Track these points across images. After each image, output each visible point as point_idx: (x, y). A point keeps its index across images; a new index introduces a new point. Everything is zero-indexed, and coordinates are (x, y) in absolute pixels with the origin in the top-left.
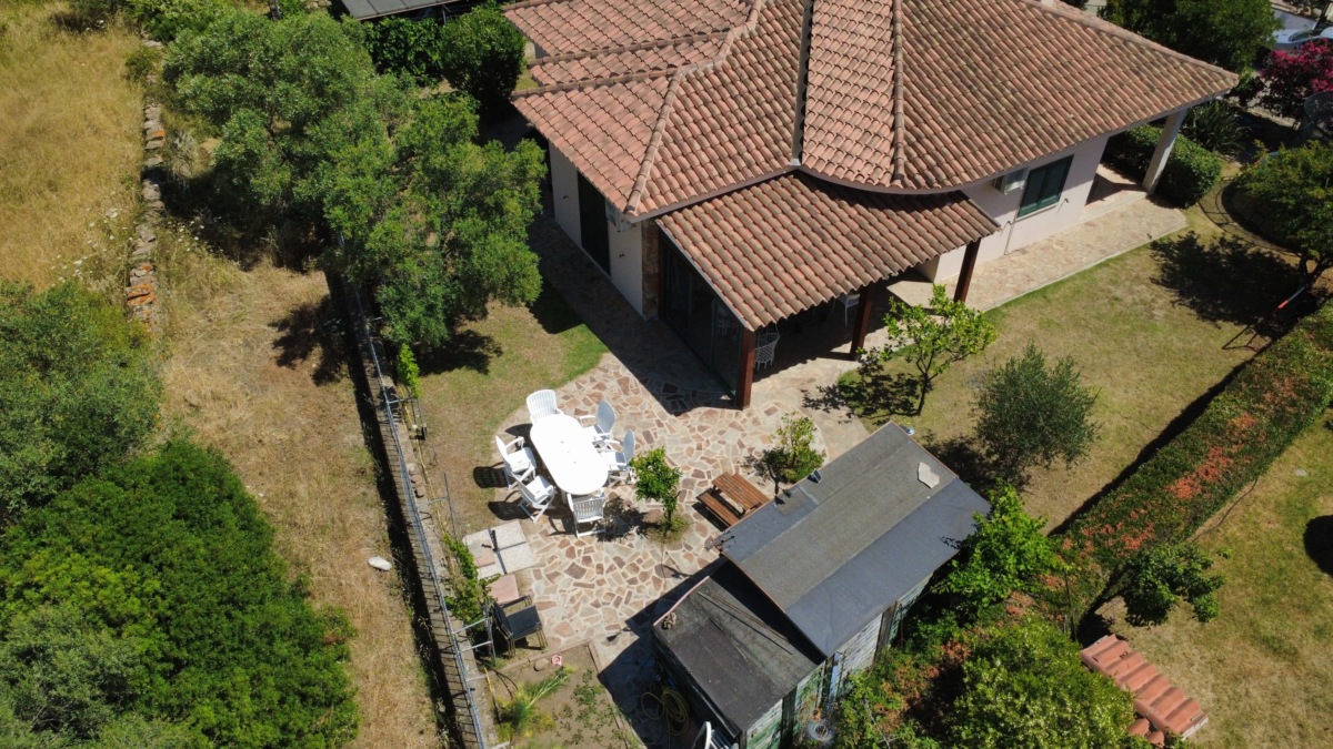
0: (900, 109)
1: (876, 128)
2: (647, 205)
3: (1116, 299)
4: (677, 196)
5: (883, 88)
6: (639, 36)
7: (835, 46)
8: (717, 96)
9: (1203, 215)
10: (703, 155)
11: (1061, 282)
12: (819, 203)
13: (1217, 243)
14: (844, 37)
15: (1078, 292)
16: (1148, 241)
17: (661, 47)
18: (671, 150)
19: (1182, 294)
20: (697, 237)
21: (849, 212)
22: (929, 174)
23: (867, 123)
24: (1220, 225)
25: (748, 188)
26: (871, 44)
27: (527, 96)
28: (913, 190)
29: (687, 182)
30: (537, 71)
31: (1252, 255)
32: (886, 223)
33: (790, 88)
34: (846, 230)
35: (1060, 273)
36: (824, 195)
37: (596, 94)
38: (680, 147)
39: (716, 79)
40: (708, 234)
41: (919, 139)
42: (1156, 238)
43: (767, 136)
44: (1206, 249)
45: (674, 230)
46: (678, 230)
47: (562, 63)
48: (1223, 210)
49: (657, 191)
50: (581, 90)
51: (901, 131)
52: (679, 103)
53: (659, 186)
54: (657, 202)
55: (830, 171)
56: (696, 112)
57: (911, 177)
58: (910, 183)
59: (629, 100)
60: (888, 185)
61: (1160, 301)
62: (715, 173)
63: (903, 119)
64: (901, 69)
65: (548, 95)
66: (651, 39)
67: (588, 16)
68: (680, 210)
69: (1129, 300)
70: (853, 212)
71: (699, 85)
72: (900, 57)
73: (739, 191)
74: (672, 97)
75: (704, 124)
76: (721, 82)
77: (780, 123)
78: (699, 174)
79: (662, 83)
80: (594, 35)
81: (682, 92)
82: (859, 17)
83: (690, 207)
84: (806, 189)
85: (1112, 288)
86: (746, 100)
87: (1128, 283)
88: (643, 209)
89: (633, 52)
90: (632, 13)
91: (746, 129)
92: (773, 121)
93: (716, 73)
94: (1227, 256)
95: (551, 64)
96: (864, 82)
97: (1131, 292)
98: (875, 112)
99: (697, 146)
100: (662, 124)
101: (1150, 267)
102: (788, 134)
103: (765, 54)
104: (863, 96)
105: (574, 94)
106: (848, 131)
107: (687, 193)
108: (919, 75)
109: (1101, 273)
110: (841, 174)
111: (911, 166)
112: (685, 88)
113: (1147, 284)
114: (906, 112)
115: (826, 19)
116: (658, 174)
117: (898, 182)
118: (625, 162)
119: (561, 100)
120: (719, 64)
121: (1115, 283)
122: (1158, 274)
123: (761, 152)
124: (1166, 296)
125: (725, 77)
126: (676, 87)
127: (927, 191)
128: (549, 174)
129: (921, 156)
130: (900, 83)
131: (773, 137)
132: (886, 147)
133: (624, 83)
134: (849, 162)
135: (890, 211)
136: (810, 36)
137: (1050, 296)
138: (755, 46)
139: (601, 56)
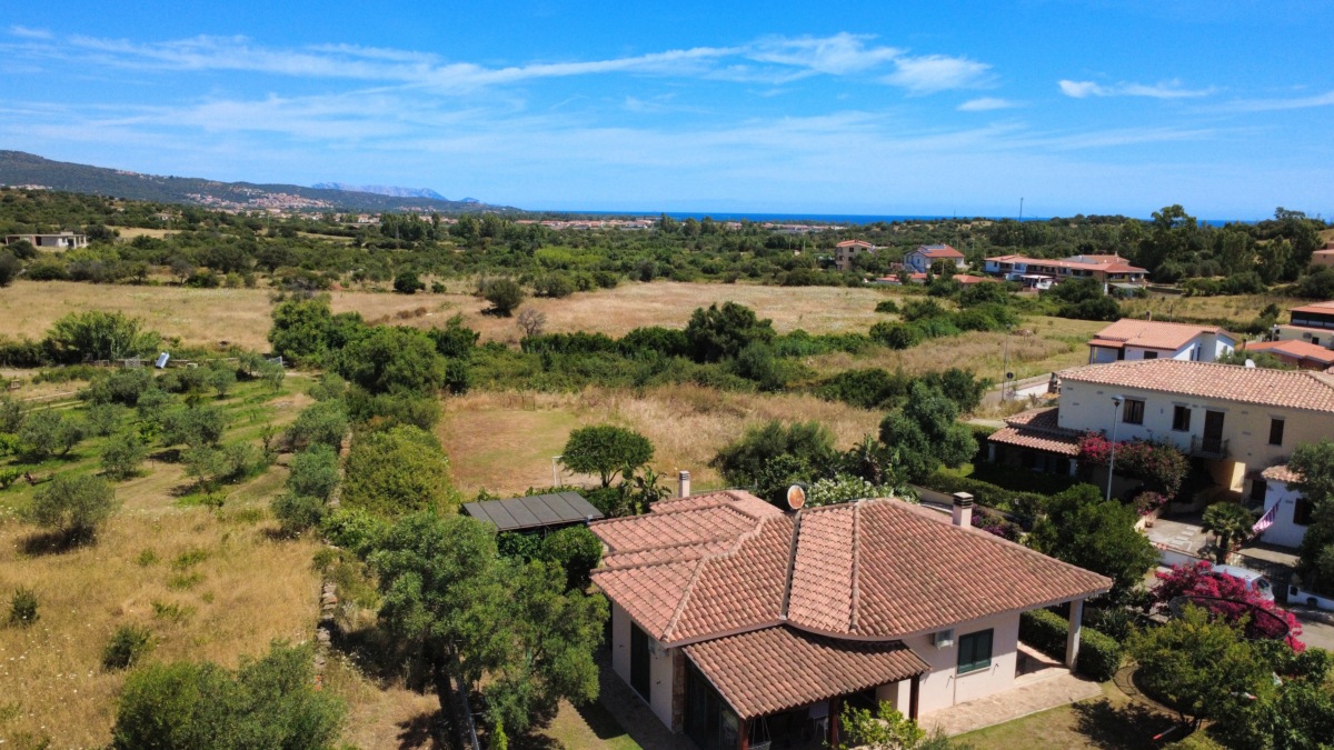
0: (856, 585)
1: (840, 596)
2: (676, 636)
3: (1040, 738)
4: (698, 632)
5: (846, 572)
6: (681, 539)
7: (814, 547)
8: (730, 572)
9: (1116, 687)
10: (718, 608)
11: (998, 726)
12: (799, 645)
13: (1125, 707)
14: (819, 541)
15: (1010, 732)
16: (1070, 702)
17: (695, 545)
18: (695, 603)
19: (1094, 738)
20: (710, 659)
21: (819, 652)
22: (877, 627)
23: (833, 594)
24: (1129, 695)
25: (750, 633)
26: (838, 546)
27: (601, 572)
28: (866, 638)
29: (705, 623)
30: (609, 560)
31: (1154, 716)
32: (847, 661)
33: (782, 572)
34: (817, 662)
35: (996, 720)
36: (803, 640)
37: (648, 571)
38: (702, 602)
39: (730, 563)
40: (718, 658)
41: (869, 605)
42: (1076, 700)
43: (764, 599)
44: (1117, 710)
45: (694, 655)
46: (698, 655)
47: (627, 555)
48: (1132, 685)
49: (684, 627)
50: (638, 568)
51: (857, 599)
52: (703, 576)
53: (686, 624)
54: (683, 634)
55: (807, 623)
56: (715, 582)
57: (863, 628)
58: (863, 632)
59: (670, 574)
60: (847, 632)
61: (1076, 742)
62: (725, 619)
63: (858, 591)
64: (857, 561)
65: (615, 572)
66: (687, 541)
67: (648, 528)
68: (700, 643)
69: (1051, 740)
70: (824, 651)
71: (718, 565)
72: (857, 553)
73: (743, 634)
74: (699, 572)
75: (720, 590)
76: (733, 564)
77: (773, 592)
78: (714, 620)
79: (693, 564)
80: (650, 539)
81: (706, 569)
82: (830, 529)
83: (707, 642)
84: (790, 636)
85: (1037, 731)
86: (750, 577)
87: (1051, 729)
88: (673, 638)
89: (676, 548)
90: (677, 526)
91: (749, 594)
92: (768, 591)
93: (730, 559)
94: (1134, 716)
95: (618, 556)
96: (831, 568)
97: (1052, 735)
98: (839, 587)
99: (714, 602)
100: (691, 587)
101: (1072, 720)
102: (778, 598)
103: (765, 550)
104: (830, 576)
105: (633, 571)
106: (820, 598)
107: (705, 630)
108: (871, 566)
109: (1030, 721)
110: (815, 625)
111: (863, 621)
112: (708, 567)
113: (1066, 731)
114: (861, 587)
115: (809, 531)
116: (685, 617)
117: (854, 631)
118: (662, 611)
119: (623, 576)
120: (732, 554)
121: (1040, 728)
122: (1076, 725)
123: (758, 609)
124: (1082, 739)
125: (737, 562)
126: (702, 566)
127: (874, 638)
128: (611, 619)
129: (870, 615)
130: (856, 569)
131: (768, 600)
132: (845, 608)
133: (667, 564)
134: (820, 618)
135: (850, 653)
136: (797, 541)
137: (987, 734)
138: (758, 544)
139: (653, 550)
